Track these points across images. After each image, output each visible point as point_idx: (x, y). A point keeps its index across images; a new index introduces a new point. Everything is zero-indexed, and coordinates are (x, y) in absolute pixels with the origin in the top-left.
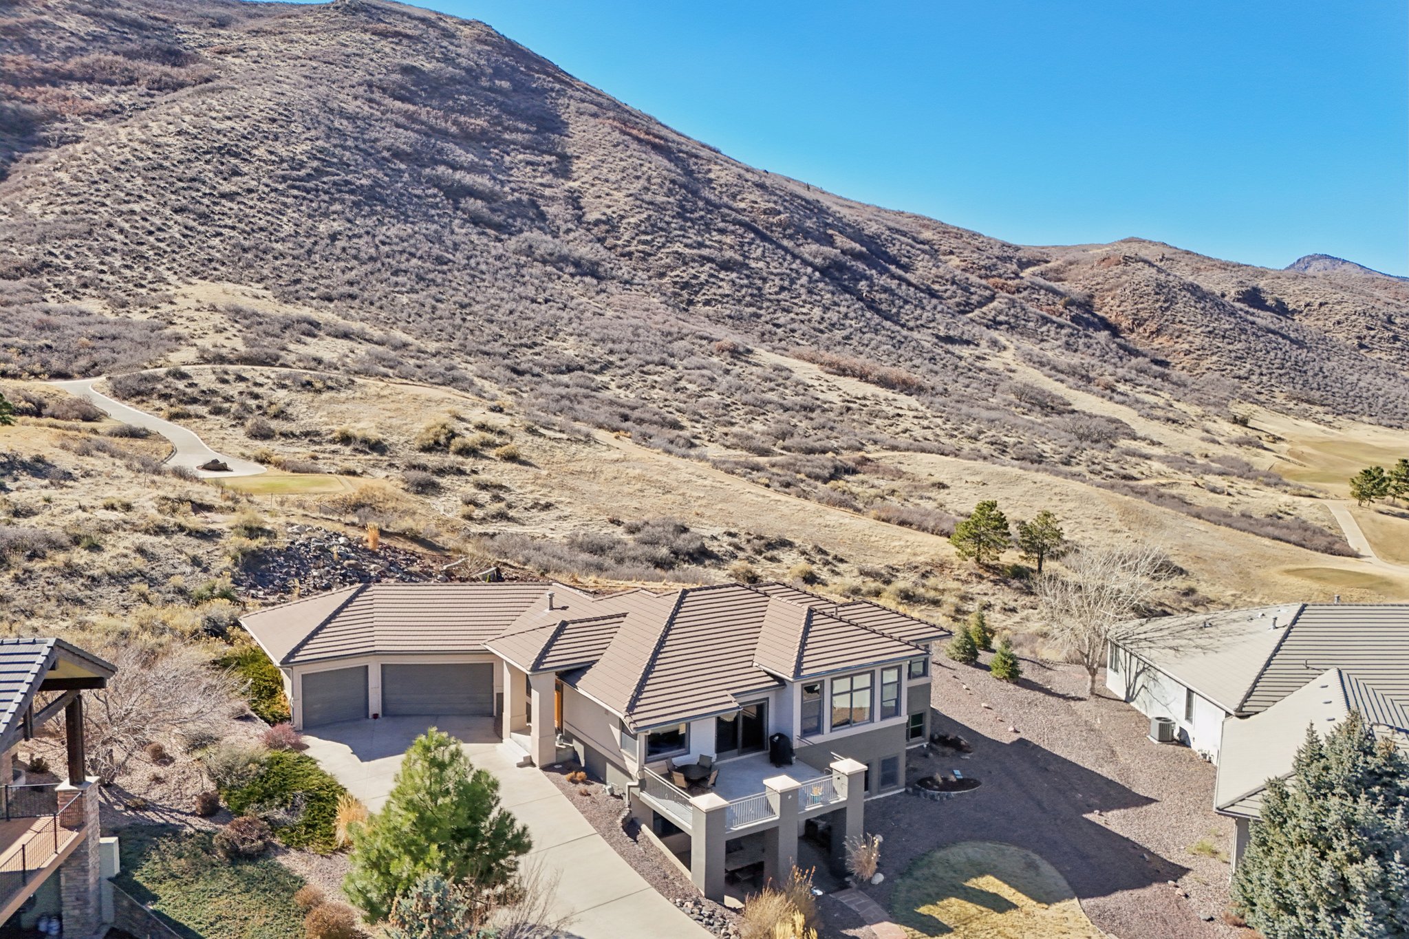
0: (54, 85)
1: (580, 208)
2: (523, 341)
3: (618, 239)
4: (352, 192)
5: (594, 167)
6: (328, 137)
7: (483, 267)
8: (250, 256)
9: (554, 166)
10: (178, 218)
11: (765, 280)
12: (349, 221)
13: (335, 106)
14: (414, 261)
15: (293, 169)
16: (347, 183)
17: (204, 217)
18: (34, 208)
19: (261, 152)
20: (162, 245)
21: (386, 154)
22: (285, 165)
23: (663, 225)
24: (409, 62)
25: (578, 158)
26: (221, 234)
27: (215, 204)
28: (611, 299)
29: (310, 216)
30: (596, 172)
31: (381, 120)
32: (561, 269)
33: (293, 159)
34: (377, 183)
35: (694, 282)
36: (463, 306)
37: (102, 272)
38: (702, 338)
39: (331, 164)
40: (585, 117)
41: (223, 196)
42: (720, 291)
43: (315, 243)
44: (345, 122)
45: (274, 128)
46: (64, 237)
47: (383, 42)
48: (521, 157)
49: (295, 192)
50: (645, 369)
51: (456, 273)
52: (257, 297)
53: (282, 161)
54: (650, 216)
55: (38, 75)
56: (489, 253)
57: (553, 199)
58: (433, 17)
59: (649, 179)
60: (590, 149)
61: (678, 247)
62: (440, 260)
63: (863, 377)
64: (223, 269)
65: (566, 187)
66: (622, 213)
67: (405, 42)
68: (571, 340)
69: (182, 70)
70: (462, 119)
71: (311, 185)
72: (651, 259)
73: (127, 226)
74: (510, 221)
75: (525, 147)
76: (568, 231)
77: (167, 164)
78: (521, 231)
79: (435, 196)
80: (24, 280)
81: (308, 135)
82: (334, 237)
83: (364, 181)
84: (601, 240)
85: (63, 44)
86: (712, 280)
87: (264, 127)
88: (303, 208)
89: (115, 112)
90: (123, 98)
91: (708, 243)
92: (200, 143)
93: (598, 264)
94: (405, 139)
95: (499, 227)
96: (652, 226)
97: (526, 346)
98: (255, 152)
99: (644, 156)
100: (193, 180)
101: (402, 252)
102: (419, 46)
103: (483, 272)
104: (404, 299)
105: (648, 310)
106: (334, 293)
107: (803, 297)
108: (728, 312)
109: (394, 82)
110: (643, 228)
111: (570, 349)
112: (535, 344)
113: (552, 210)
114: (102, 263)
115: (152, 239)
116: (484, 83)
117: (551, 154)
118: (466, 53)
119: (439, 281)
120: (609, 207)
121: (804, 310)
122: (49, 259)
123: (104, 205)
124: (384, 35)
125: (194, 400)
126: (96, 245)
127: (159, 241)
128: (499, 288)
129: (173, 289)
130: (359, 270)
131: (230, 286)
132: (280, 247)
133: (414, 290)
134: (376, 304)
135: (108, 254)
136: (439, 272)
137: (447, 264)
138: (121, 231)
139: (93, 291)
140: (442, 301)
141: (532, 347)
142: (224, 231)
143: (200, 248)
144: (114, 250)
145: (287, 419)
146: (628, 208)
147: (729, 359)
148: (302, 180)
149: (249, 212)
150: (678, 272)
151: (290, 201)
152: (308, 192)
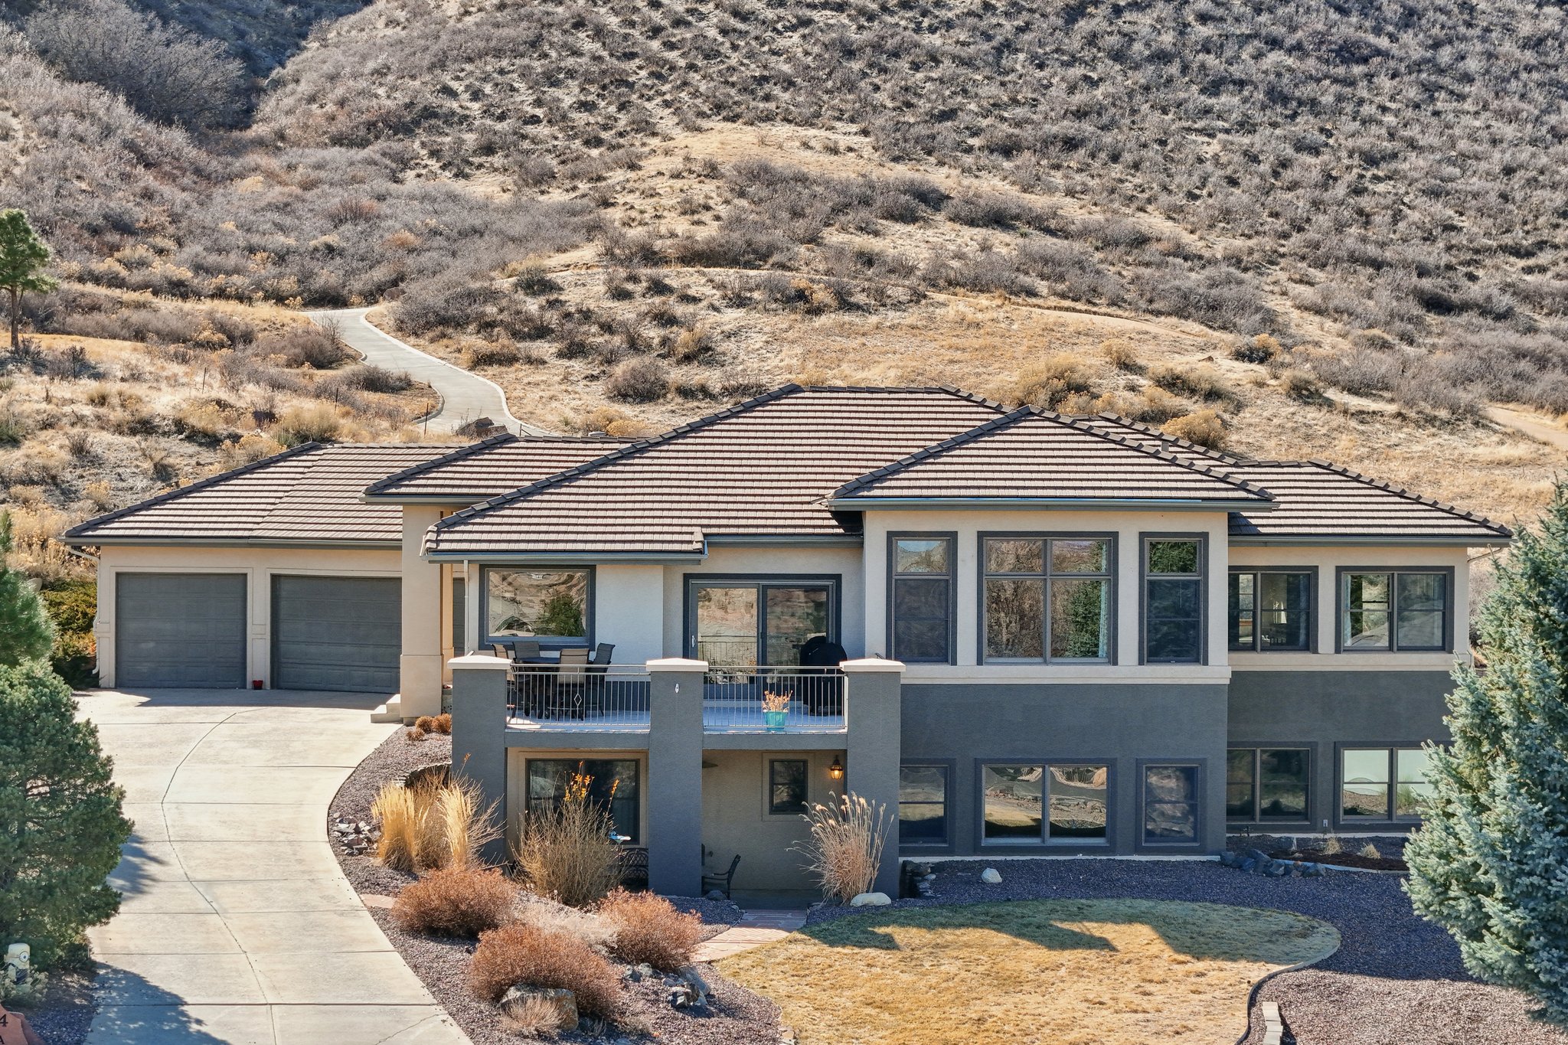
2: (1508, 240)
7: (1472, 65)
8: (856, 66)
14: (1274, 57)
20: (672, 55)
26: (807, 22)
36: (1371, 160)
37: (535, 120)
43: (1025, 28)
46: (482, 55)
51: (1385, 83)
52: (834, 151)
56: (1507, 29)
62: (1349, 53)
64: (786, 96)
80: (381, 144)
97: (1517, 252)
101: (1247, 38)
103: (1468, 78)
104: (1214, 147)
106: (1027, 133)
112: (1541, 245)
114: (538, 103)
115: (655, 45)
119: (1328, 99)
122: (433, 100)
125: (541, 332)
126: (538, 66)
127: (670, 46)
128: (1500, 114)
129: (655, 142)
130: (1115, 81)
131: (781, 131)
132: (935, 40)
133: (1246, 126)
134: (1128, 157)
135: (555, 84)
136: (1336, 80)
137: (1365, 60)
138: (599, 33)
139: (497, 160)
140: (1315, 151)
141: (1529, 254)
142: (815, 15)
143: (751, 55)
144: (571, 74)
145: (710, 363)
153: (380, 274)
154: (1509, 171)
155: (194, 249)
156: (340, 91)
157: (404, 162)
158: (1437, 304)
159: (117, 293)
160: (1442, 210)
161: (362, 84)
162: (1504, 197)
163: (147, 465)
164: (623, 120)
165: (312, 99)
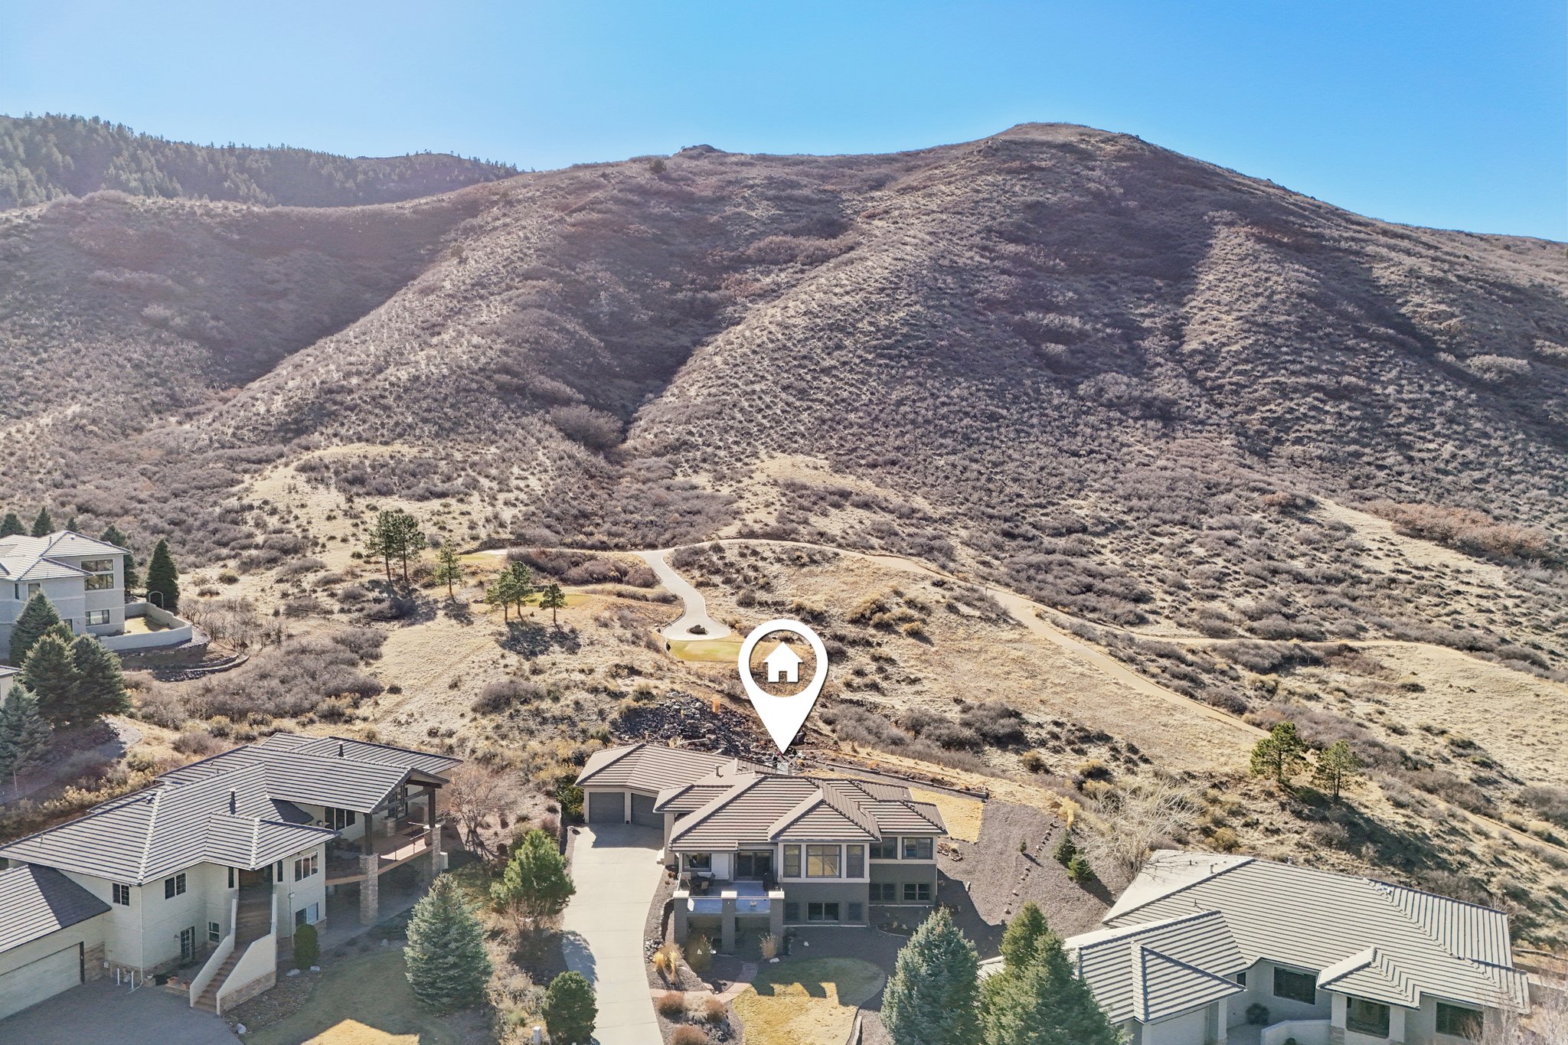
0: (736, 270)
1: (1179, 338)
2: (1038, 501)
3: (1212, 370)
4: (931, 355)
5: (1209, 289)
6: (927, 299)
7: (1035, 421)
8: (826, 427)
9: (1163, 291)
10: (783, 395)
12: (920, 384)
13: (946, 262)
14: (967, 421)
15: (886, 337)
16: (929, 345)
17: (802, 394)
18: (692, 392)
19: (863, 324)
20: (764, 421)
21: (980, 306)
22: (879, 335)
23: (1271, 350)
24: (1035, 197)
26: (810, 408)
27: (814, 379)
28: (1170, 445)
29: (886, 384)
31: (988, 269)
32: (1126, 414)
33: (888, 327)
34: (958, 341)
36: (995, 465)
37: (719, 448)
38: (1254, 490)
39: (919, 328)
40: (1216, 229)
41: (823, 371)
43: (883, 410)
44: (949, 279)
45: (882, 297)
46: (703, 416)
47: (1015, 181)
49: (881, 360)
50: (1158, 530)
51: (1004, 430)
52: (816, 468)
53: (878, 330)
54: (1257, 341)
55: (726, 263)
56: (1050, 401)
57: (1150, 330)
58: (1075, 140)
59: (1271, 296)
61: (1282, 376)
62: (993, 417)
64: (802, 441)
65: (1171, 314)
66: (1224, 340)
67: (1037, 175)
68: (1093, 497)
69: (834, 241)
71: (896, 351)
72: (1243, 392)
73: (746, 405)
75: (1137, 273)
76: (1155, 366)
77: (789, 344)
78: (1098, 372)
80: (668, 456)
81: (908, 300)
82: (900, 403)
84: (1191, 375)
85: (748, 231)
87: (873, 298)
88: (883, 377)
90: (782, 277)
92: (818, 321)
93: (1175, 403)
94: (1004, 286)
95: (1074, 371)
96: (1257, 352)
98: (860, 325)
99: (1274, 267)
100: (804, 357)
101: (957, 413)
102: (1049, 179)
103: (1032, 426)
104: (942, 462)
105: (1207, 456)
106: (880, 458)
108: (1319, 452)
109: (1012, 224)
110: (1244, 356)
111: (1083, 509)
113: (1145, 343)
114: (721, 440)
115: (760, 416)
116: (1110, 206)
118: (1096, 177)
119: (983, 438)
120: (1212, 333)
122: (687, 437)
123: (737, 386)
124: (1017, 172)
127: (764, 417)
128: (1042, 443)
129: (758, 463)
130: (911, 434)
131: (799, 458)
132: (852, 416)
133: (954, 452)
134: (913, 468)
135: (727, 432)
136: (987, 429)
137: (997, 420)
138: (742, 410)
139: (706, 466)
140: (976, 461)
141: (1045, 507)
142: (813, 405)
143: (791, 422)
144: (732, 427)
146: (1233, 333)
147: (1275, 516)
148: (889, 347)
149: (839, 384)
150: (1272, 406)
151: (874, 370)
152: (891, 358)
153: (667, 536)
154: (1042, 469)
155: (607, 526)
156: (655, 428)
157: (677, 465)
158: (1009, 536)
159: (584, 552)
160: (1016, 488)
161: (663, 427)
162: (1039, 481)
164: (749, 450)
165: (646, 431)
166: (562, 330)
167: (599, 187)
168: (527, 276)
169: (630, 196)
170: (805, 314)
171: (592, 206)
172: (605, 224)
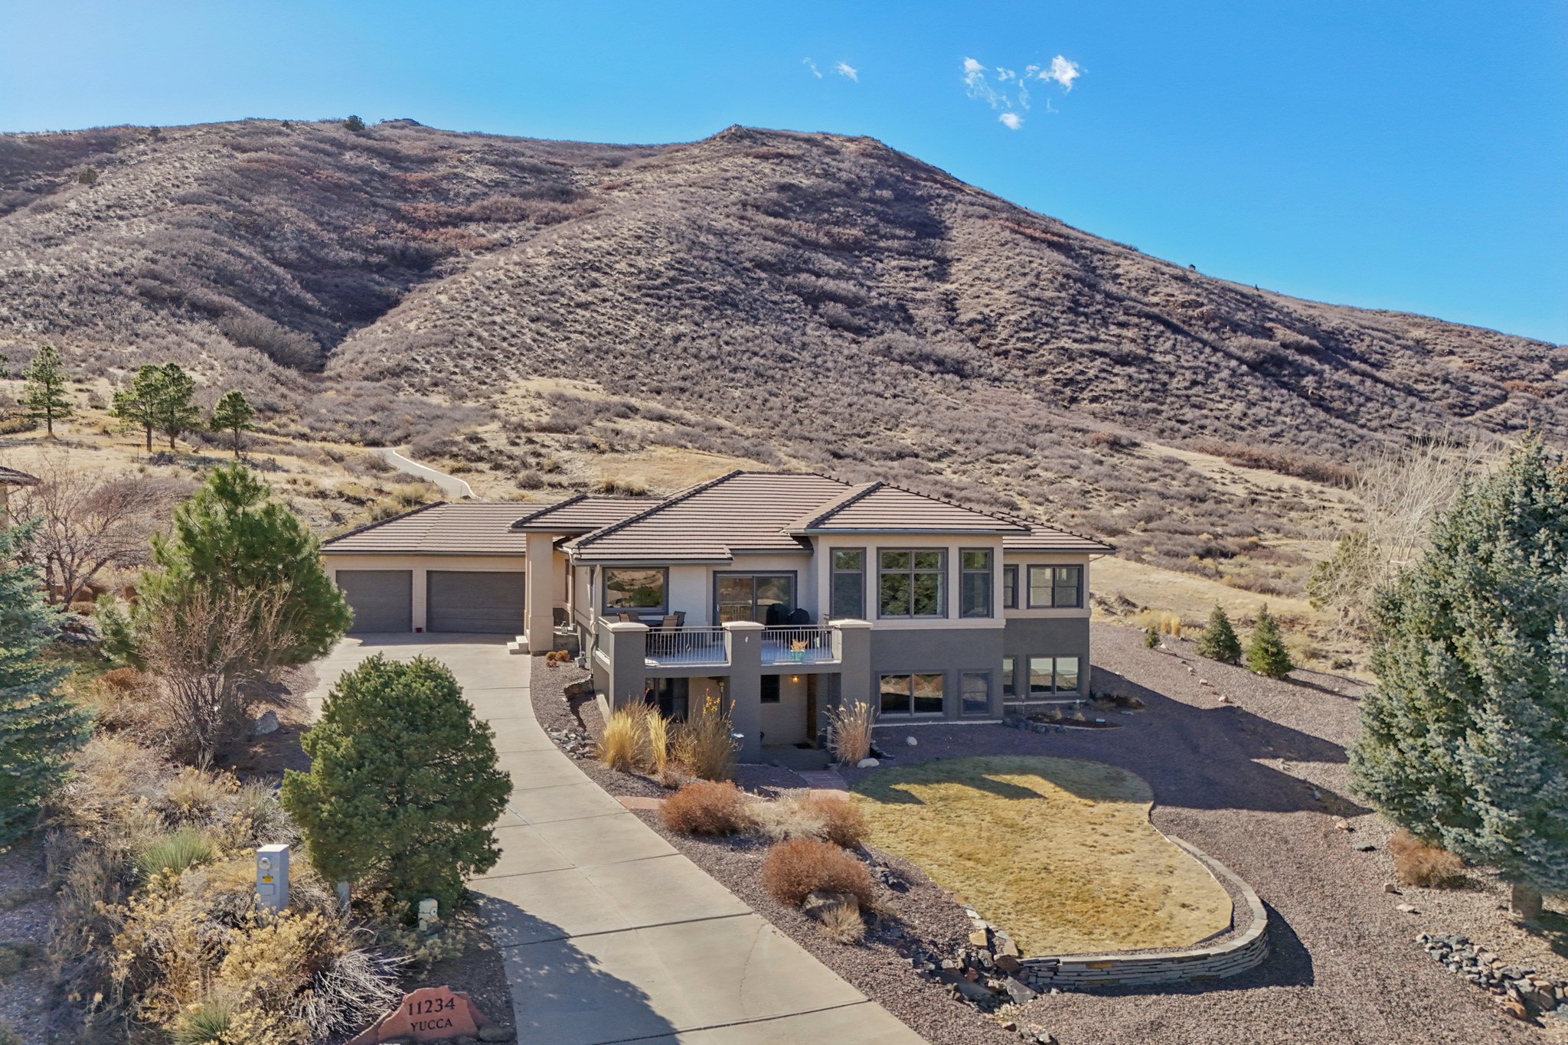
0: (455, 226)
1: (955, 310)
2: (855, 431)
3: (993, 337)
4: (704, 298)
5: (975, 268)
6: (690, 250)
7: (830, 365)
8: (591, 356)
9: (930, 270)
10: (533, 326)
11: (1172, 375)
12: (697, 324)
13: (705, 223)
14: (756, 359)
15: (648, 278)
16: (700, 289)
17: (556, 324)
18: (412, 326)
19: (622, 266)
20: (513, 349)
21: (748, 265)
22: (643, 276)
23: (1051, 321)
24: (788, 180)
25: (959, 260)
26: (568, 338)
27: (570, 313)
28: (974, 395)
29: (657, 320)
30: (977, 273)
31: (749, 235)
32: (920, 368)
33: (651, 270)
34: (731, 288)
35: (1080, 378)
36: (798, 400)
37: (455, 373)
38: (1075, 430)
39: (688, 273)
40: (971, 220)
41: (579, 305)
42: (1113, 386)
43: (658, 344)
44: (711, 237)
45: (639, 244)
46: (428, 346)
47: (764, 164)
48: (894, 263)
49: (648, 300)
50: (994, 458)
51: (798, 369)
52: (587, 389)
53: (641, 272)
54: (1034, 313)
55: (443, 219)
56: (840, 352)
57: (924, 302)
58: (819, 138)
59: (1038, 276)
60: (974, 249)
61: (1065, 343)
62: (783, 358)
63: (1283, 468)
64: (563, 367)
65: (942, 290)
66: (1001, 311)
67: (786, 161)
68: (912, 431)
69: (570, 206)
70: (836, 230)
71: (665, 292)
72: (1030, 357)
73: (485, 335)
74: (872, 324)
75: (901, 253)
76: (937, 332)
77: (533, 281)
78: (882, 333)
79: (793, 302)
80: (385, 381)
81: (671, 248)
82: (677, 339)
83: (718, 288)
84: (974, 341)
85: (469, 191)
86: (1103, 375)
87: (629, 244)
88: (653, 314)
89: (503, 245)
90: (513, 234)
91: (1103, 337)
92: (567, 261)
93: (965, 362)
94: (768, 251)
95: (858, 330)
96: (1036, 322)
97: (859, 436)
98: (617, 266)
99: (1035, 252)
100: (554, 293)
101: (744, 352)
102: (800, 165)
103: (828, 370)
104: (737, 394)
105: (1015, 405)
106: (665, 386)
107: (1222, 392)
108: (1119, 408)
109: (769, 200)
110: (1024, 325)
111: (908, 438)
112: (868, 434)
113: (920, 313)
114: (456, 366)
115: (505, 345)
116: (864, 194)
117: (928, 258)
118: (847, 168)
119: (778, 376)
120: (987, 306)
121: (1221, 406)
122: (410, 364)
123: (470, 318)
124: (765, 157)
125: (480, 459)
126: (454, 351)
127: (511, 345)
128: (843, 384)
129: (510, 384)
130: (696, 367)
131: (563, 381)
132: (622, 347)
133: (749, 385)
134: (706, 396)
135: (462, 359)
136: (780, 369)
137: (790, 361)
138: (480, 339)
139: (440, 389)
140: (776, 395)
141: (864, 437)
142: (572, 336)
143: (547, 350)
144: (469, 355)
145: (560, 473)
146: (1009, 306)
147: (1106, 450)
148: (657, 288)
149: (600, 318)
150: (1062, 368)
151: (641, 307)
152: (660, 299)
153: (398, 433)
154: (850, 405)
155: (309, 420)
156: (365, 358)
157: (398, 389)
158: (836, 455)
159: (275, 438)
160: (829, 419)
161: (376, 355)
163: (328, 514)
165: (352, 361)
166: (233, 252)
167: (280, 133)
168: (183, 201)
169: (322, 146)
170: (550, 254)
171: (272, 148)
172: (289, 166)
